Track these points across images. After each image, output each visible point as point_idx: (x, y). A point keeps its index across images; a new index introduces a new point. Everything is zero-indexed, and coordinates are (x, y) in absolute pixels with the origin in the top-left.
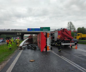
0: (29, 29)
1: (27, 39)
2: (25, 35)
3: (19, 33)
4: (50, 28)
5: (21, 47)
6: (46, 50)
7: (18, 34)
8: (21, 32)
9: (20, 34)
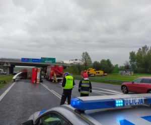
0: (24, 59)
1: (20, 73)
3: (7, 63)
4: (55, 59)
6: (36, 81)
7: (5, 65)
8: (10, 63)
9: (9, 65)
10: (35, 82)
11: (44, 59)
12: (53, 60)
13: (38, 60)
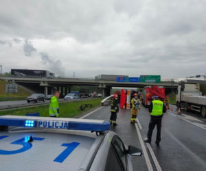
2: (113, 88)
3: (102, 84)
4: (160, 76)
5: (103, 103)
6: (126, 107)
7: (100, 86)
8: (105, 84)
9: (104, 86)
10: (124, 107)
11: (144, 78)
12: (157, 78)
13: (137, 78)
